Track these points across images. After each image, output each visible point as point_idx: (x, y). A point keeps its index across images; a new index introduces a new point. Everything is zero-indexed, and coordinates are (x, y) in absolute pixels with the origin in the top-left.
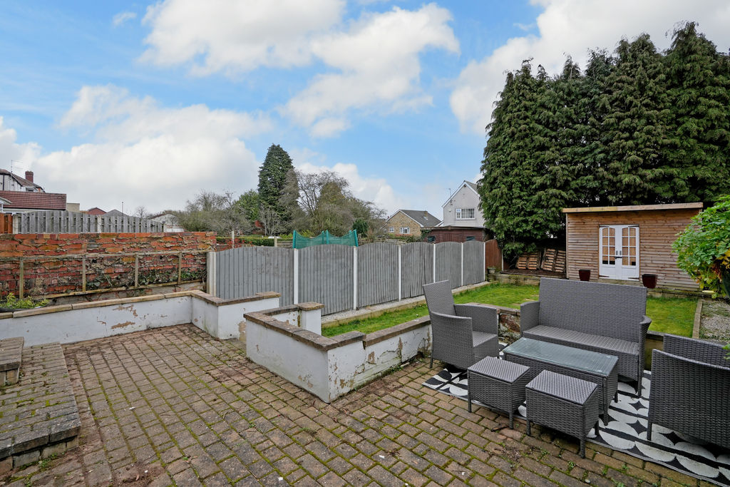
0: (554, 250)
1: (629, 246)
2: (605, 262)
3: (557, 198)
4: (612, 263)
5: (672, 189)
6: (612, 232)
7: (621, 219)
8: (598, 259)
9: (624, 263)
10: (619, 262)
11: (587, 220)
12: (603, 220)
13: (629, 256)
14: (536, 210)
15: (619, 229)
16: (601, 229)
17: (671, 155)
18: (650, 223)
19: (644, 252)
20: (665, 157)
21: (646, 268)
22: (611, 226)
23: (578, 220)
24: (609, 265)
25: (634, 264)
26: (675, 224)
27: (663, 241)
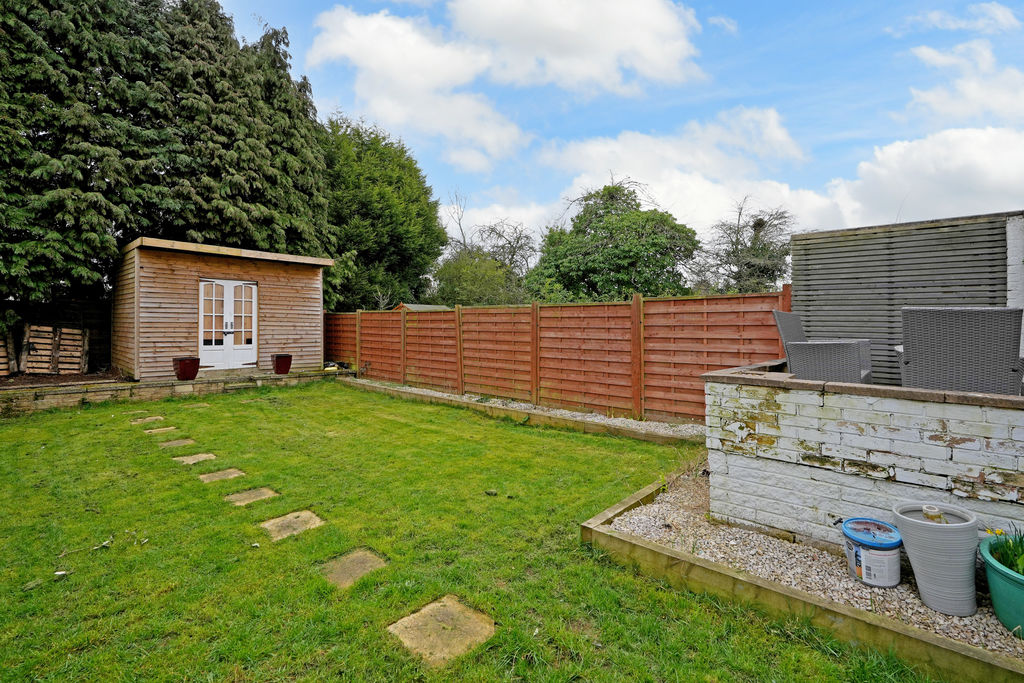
0: (50, 329)
1: (243, 315)
2: (207, 342)
3: (100, 213)
4: (220, 342)
5: (270, 237)
6: (221, 291)
7: (235, 270)
8: (197, 337)
9: (237, 341)
10: (228, 340)
11: (180, 265)
12: (207, 269)
13: (243, 330)
14: (36, 231)
15: (229, 286)
16: (202, 284)
17: (270, 191)
18: (270, 279)
19: (264, 323)
20: (264, 192)
21: (267, 346)
22: (217, 282)
23: (161, 264)
24: (214, 347)
25: (249, 341)
26: (298, 284)
27: (285, 307)
